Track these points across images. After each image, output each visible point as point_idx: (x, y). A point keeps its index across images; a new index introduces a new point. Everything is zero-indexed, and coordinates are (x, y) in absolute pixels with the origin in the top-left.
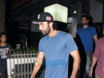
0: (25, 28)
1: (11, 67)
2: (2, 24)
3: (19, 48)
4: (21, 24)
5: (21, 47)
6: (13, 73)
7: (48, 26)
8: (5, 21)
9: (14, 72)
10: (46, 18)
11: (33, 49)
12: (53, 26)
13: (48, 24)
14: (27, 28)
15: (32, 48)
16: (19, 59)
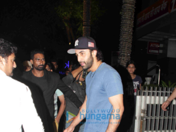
0: (157, 52)
1: (141, 106)
2: (128, 48)
3: (148, 83)
4: (152, 45)
5: (151, 82)
6: (142, 115)
7: (91, 55)
8: (132, 44)
9: (144, 113)
10: (88, 44)
11: (171, 85)
12: (97, 56)
13: (91, 52)
14: (161, 51)
15: (170, 83)
16: (153, 97)
